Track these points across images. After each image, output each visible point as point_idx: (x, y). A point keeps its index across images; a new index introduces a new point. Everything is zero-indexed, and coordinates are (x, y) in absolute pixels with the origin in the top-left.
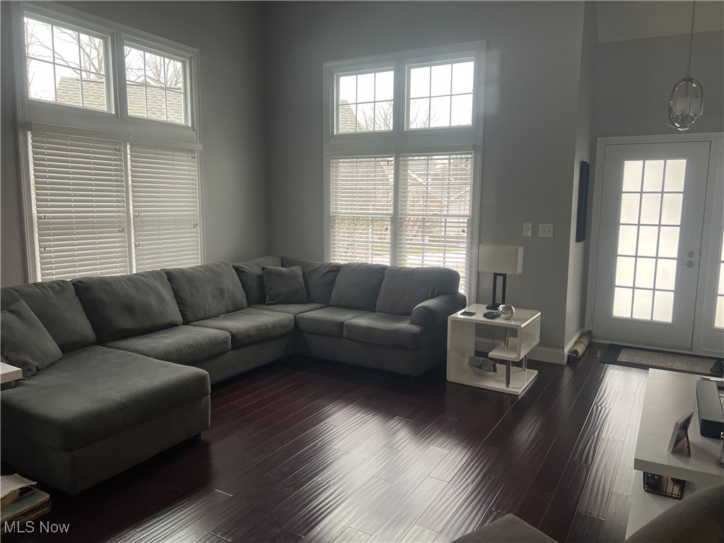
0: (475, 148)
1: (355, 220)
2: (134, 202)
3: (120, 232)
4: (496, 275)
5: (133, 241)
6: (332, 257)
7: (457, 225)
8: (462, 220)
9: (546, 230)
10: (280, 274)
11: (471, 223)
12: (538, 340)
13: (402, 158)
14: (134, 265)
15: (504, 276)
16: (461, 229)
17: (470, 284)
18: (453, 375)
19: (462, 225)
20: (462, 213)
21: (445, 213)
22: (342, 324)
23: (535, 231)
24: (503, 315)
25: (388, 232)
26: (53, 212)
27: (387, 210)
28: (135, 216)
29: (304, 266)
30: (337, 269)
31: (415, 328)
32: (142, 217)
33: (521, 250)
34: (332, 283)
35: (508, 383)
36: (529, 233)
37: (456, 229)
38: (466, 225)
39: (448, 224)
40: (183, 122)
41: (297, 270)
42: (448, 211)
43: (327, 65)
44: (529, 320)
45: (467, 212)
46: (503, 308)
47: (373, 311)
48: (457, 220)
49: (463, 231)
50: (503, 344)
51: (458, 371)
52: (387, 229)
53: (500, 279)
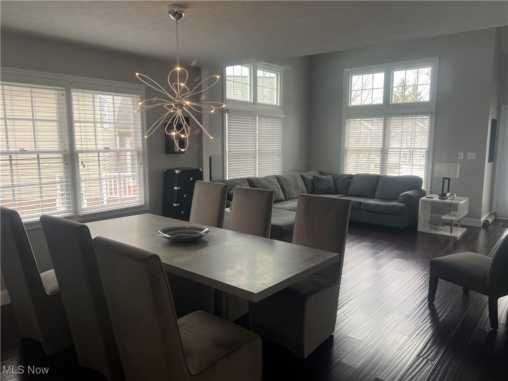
0: (431, 113)
1: (359, 151)
2: (258, 143)
3: (253, 158)
4: (444, 178)
5: (257, 162)
6: (345, 171)
7: (420, 153)
8: (423, 151)
9: (472, 156)
10: (322, 179)
11: (428, 152)
12: (467, 213)
13: (388, 118)
14: (257, 174)
15: (449, 179)
16: (422, 156)
17: (427, 185)
18: (420, 228)
19: (423, 153)
20: (423, 147)
21: (413, 147)
22: (360, 203)
23: (465, 156)
24: (449, 198)
25: (379, 158)
26: (234, 149)
27: (379, 146)
28: (259, 150)
29: (333, 175)
30: (351, 177)
31: (402, 205)
32: (262, 150)
33: (459, 165)
34: (349, 184)
35: (451, 232)
36: (462, 157)
37: (420, 155)
38: (425, 153)
39: (414, 153)
40: (275, 103)
41: (330, 177)
42: (414, 146)
43: (346, 70)
44: (463, 202)
45: (426, 147)
46: (449, 195)
47: (374, 198)
48: (420, 151)
49: (424, 157)
50: (448, 214)
51: (423, 226)
52: (378, 156)
53: (446, 181)
